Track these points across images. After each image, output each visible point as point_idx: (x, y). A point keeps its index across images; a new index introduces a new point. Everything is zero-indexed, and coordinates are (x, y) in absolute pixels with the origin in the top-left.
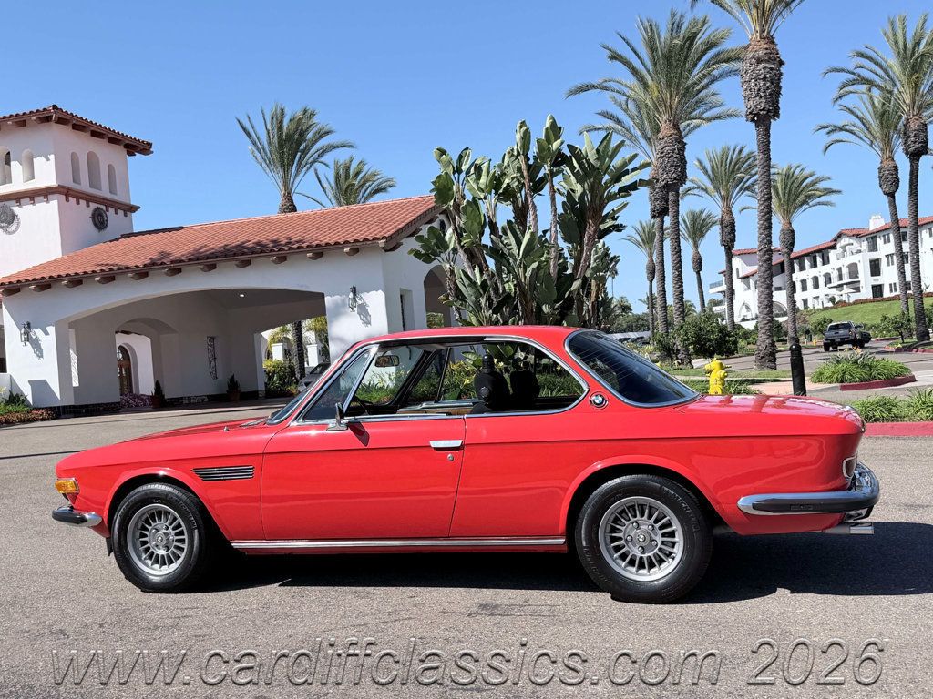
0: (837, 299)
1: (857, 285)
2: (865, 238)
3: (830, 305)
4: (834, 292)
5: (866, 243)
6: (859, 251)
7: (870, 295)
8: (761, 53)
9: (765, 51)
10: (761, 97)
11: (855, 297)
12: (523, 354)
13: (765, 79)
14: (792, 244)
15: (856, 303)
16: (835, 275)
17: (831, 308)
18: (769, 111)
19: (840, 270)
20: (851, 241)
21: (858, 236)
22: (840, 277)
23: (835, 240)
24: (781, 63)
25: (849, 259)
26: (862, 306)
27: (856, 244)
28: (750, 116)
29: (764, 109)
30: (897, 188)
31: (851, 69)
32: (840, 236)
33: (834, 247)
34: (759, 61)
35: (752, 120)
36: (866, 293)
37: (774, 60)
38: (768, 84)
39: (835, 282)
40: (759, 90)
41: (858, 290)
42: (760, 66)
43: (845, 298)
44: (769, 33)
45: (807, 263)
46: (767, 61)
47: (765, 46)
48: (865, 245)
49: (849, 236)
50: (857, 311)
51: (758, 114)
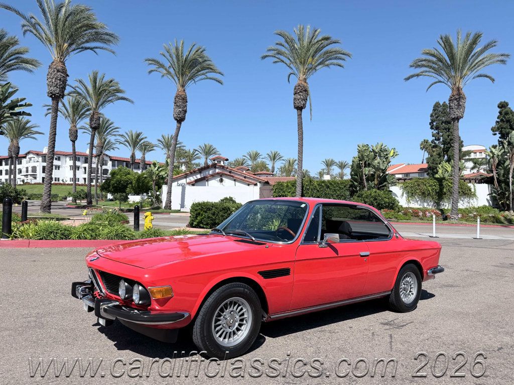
0: (25, 181)
1: (35, 176)
2: (41, 156)
3: (22, 183)
4: (23, 178)
5: (41, 158)
6: (38, 161)
7: (41, 182)
8: (59, 68)
9: (61, 68)
10: (57, 87)
11: (34, 181)
13: (60, 80)
14: (18, 153)
15: (35, 184)
16: (24, 170)
17: (22, 185)
18: (60, 95)
19: (27, 168)
20: (34, 156)
21: (38, 154)
22: (27, 171)
23: (26, 154)
24: (68, 75)
25: (32, 164)
26: (37, 185)
27: (36, 158)
28: (51, 94)
29: (58, 93)
30: (76, 139)
31: (74, 86)
32: (29, 153)
33: (25, 157)
34: (58, 71)
35: (51, 96)
36: (39, 180)
37: (64, 71)
38: (61, 83)
39: (24, 173)
40: (57, 84)
41: (35, 178)
42: (59, 73)
43: (29, 181)
44: (63, 60)
45: (4, 163)
46: (62, 72)
47: (62, 65)
48: (40, 159)
49: (33, 154)
50: (36, 188)
51: (54, 95)
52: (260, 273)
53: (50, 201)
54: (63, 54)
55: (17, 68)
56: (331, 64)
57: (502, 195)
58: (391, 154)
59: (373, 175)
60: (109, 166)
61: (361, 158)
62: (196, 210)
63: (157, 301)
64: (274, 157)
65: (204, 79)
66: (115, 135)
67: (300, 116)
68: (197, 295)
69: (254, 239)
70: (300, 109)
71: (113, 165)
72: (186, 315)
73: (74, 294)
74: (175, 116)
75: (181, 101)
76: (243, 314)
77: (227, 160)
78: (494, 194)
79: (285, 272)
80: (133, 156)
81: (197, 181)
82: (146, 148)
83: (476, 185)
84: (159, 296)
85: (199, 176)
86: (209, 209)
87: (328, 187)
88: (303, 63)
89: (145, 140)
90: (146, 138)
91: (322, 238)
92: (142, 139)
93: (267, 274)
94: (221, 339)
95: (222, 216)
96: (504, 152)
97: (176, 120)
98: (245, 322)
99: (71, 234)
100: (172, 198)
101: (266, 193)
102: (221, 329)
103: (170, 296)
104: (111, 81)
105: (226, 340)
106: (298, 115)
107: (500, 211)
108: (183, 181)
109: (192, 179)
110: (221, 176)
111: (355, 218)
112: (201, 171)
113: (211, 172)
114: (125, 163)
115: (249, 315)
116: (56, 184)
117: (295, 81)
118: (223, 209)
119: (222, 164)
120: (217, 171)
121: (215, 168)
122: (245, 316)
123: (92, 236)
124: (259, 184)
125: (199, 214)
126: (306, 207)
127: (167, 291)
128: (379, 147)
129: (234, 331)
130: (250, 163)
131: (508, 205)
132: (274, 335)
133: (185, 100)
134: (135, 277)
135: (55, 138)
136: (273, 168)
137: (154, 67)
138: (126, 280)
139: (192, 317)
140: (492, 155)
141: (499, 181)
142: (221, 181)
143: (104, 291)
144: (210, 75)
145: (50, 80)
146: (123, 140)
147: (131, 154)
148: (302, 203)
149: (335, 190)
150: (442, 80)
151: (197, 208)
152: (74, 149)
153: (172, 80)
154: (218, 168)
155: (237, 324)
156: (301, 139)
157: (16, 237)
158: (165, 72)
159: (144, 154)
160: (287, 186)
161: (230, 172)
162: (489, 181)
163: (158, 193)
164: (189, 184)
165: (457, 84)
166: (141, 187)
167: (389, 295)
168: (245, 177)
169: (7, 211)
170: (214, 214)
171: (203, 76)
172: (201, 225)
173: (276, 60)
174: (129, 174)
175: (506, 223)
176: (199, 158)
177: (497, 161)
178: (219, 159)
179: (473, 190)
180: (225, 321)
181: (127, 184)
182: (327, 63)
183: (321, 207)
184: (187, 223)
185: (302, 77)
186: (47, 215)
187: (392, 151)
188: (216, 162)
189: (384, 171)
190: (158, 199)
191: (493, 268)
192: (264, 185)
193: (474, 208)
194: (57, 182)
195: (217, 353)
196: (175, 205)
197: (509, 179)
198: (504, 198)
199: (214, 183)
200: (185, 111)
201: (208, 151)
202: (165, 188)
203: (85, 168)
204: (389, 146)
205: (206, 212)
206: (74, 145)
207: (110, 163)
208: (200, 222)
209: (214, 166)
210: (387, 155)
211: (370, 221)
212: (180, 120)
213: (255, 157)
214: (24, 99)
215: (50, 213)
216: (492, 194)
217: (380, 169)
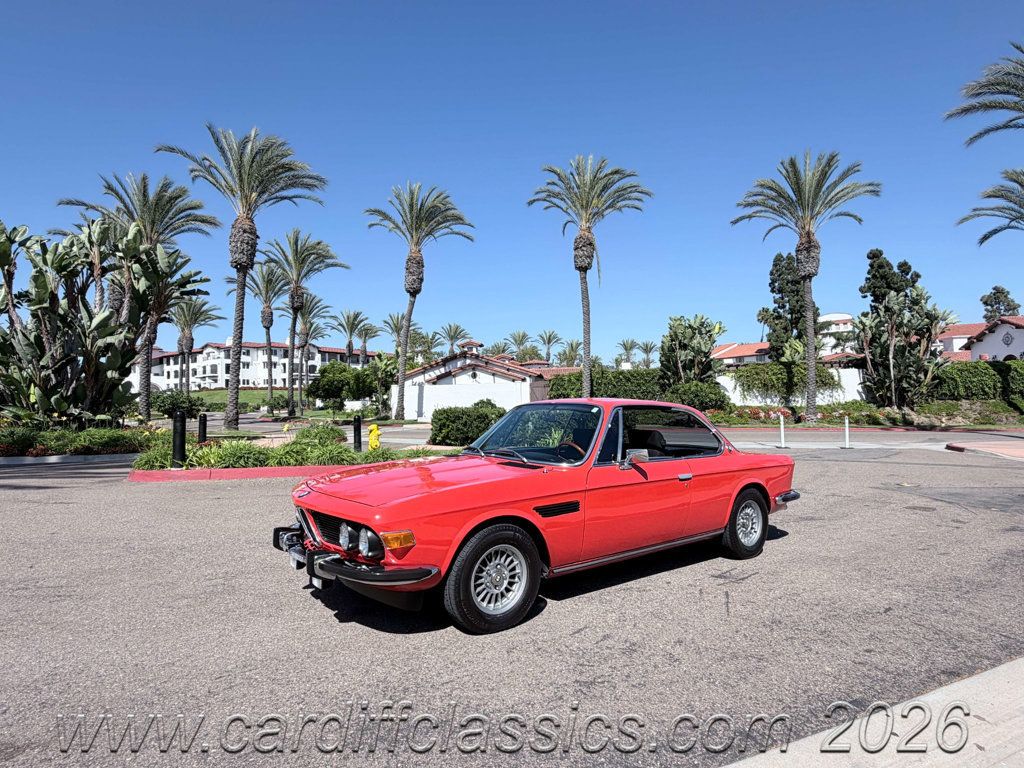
0: (202, 386)
1: (215, 378)
2: (223, 350)
3: (197, 389)
4: (198, 381)
5: (223, 352)
6: (219, 358)
7: (224, 386)
8: (246, 227)
9: (249, 227)
10: (244, 254)
11: (214, 386)
12: (78, 411)
13: (247, 243)
14: (192, 347)
15: (215, 389)
16: (200, 371)
18: (248, 264)
19: (204, 368)
20: (214, 351)
21: (218, 348)
22: (204, 372)
23: (203, 348)
24: (258, 237)
25: (211, 362)
26: (218, 391)
27: (216, 353)
28: (235, 264)
29: (245, 262)
30: (272, 325)
31: (266, 252)
32: (206, 346)
33: (201, 353)
34: (245, 231)
35: (236, 267)
36: (221, 384)
37: (253, 232)
38: (249, 248)
39: (200, 373)
40: (243, 249)
41: (216, 381)
42: (245, 235)
43: (207, 386)
44: (251, 216)
45: (172, 361)
46: (251, 233)
47: (250, 224)
48: (222, 354)
49: (212, 347)
50: (217, 394)
51: (240, 264)
52: (537, 509)
53: (237, 413)
54: (251, 208)
55: (189, 230)
56: (625, 206)
57: (880, 384)
58: (716, 330)
59: (692, 361)
60: (317, 361)
61: (674, 337)
62: (440, 420)
63: (393, 551)
64: (549, 340)
65: (447, 234)
66: (324, 317)
67: (584, 280)
68: (449, 543)
69: (526, 460)
70: (583, 269)
71: (323, 360)
72: (434, 571)
73: (277, 544)
74: (408, 286)
75: (416, 265)
76: (514, 569)
77: (481, 346)
78: (868, 383)
79: (572, 507)
80: (350, 346)
81: (440, 378)
82: (368, 333)
83: (841, 370)
84: (396, 545)
85: (442, 370)
86: (458, 418)
87: (628, 380)
88: (585, 207)
89: (365, 322)
90: (367, 319)
91: (624, 456)
92: (362, 321)
93: (546, 511)
94: (484, 604)
95: (477, 427)
96: (880, 322)
97: (409, 292)
98: (517, 579)
99: (268, 459)
100: (405, 405)
101: (539, 391)
102: (484, 589)
103: (410, 545)
104: (319, 243)
105: (492, 605)
106: (582, 279)
107: (879, 407)
108: (420, 379)
109: (433, 374)
110: (474, 369)
111: (669, 424)
112: (445, 362)
113: (459, 364)
114: (339, 356)
115: (522, 570)
116: (245, 389)
117: (574, 232)
118: (478, 417)
119: (474, 351)
120: (468, 362)
121: (465, 357)
122: (517, 571)
123: (297, 461)
124: (528, 379)
125: (444, 425)
126: (599, 411)
127: (407, 538)
128: (698, 321)
129: (502, 593)
130: (514, 348)
131: (890, 399)
132: (558, 597)
133: (420, 264)
134: (362, 519)
135: (242, 324)
136: (548, 354)
137: (377, 219)
138: (349, 523)
139: (443, 574)
140: (862, 327)
141: (875, 365)
142: (474, 376)
143: (318, 539)
144: (457, 228)
145: (233, 244)
146: (336, 323)
147: (347, 342)
148: (593, 407)
149: (639, 385)
150: (785, 222)
151: (441, 417)
152: (269, 339)
153: (403, 236)
154: (469, 358)
155: (506, 583)
156: (587, 313)
157: (192, 466)
158: (392, 225)
159: (365, 342)
160: (570, 380)
161: (486, 363)
162: (859, 364)
163: (385, 397)
164: (428, 382)
165: (807, 227)
166: (362, 390)
167: (722, 534)
168: (508, 370)
169: (179, 429)
170: (465, 425)
171: (447, 230)
172: (448, 441)
173: (548, 204)
174: (345, 371)
175: (888, 424)
176: (442, 344)
177: (870, 335)
178: (470, 345)
179: (836, 378)
180: (489, 579)
181: (343, 385)
182: (619, 205)
183: (620, 412)
184: (428, 437)
185: (584, 225)
186: (233, 433)
187: (718, 326)
188: (466, 349)
189: (707, 355)
190: (386, 405)
191: (871, 491)
192: (536, 380)
193: (839, 404)
194: (246, 386)
195: (478, 624)
196: (410, 413)
197: (889, 360)
198: (882, 388)
199: (464, 379)
200: (422, 280)
201: (454, 334)
202: (395, 389)
203: (284, 365)
204: (712, 319)
205: (454, 422)
206: (268, 334)
207: (318, 356)
208: (447, 437)
209: (464, 355)
210: (709, 331)
211: (692, 427)
212: (414, 293)
213: (521, 340)
214: (200, 272)
215: (237, 429)
216: (864, 382)
217: (702, 352)
